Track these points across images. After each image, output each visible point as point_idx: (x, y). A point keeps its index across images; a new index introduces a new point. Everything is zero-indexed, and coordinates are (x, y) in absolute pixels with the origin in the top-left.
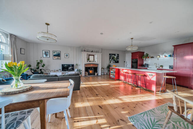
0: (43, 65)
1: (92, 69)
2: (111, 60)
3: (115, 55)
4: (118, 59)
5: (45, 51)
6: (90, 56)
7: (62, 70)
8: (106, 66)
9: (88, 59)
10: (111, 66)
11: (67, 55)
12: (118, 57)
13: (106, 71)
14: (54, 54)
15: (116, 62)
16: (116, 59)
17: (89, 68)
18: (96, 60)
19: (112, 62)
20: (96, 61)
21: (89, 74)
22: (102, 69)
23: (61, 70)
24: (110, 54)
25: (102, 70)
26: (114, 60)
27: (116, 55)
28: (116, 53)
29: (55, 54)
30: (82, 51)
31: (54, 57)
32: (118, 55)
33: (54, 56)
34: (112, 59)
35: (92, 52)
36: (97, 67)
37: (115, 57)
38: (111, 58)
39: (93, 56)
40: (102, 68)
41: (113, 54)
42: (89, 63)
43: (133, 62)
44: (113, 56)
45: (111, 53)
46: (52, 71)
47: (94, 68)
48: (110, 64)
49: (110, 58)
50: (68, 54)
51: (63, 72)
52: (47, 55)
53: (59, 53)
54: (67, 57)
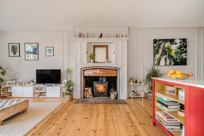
1: (102, 81)
2: (158, 56)
3: (172, 41)
4: (186, 52)
6: (96, 49)
7: (37, 83)
8: (142, 74)
9: (92, 57)
10: (160, 76)
11: (51, 50)
12: (186, 47)
13: (143, 89)
14: (27, 50)
15: (176, 64)
16: (176, 53)
17: (96, 79)
18: (112, 57)
19: (162, 62)
20: (113, 62)
21: (95, 94)
22: (129, 82)
24: (155, 41)
25: (129, 85)
26: (170, 57)
27: (178, 41)
28: (177, 36)
31: (27, 55)
32: (184, 40)
34: (164, 52)
35: (101, 36)
36: (116, 77)
37: (174, 48)
38: (160, 51)
39: (105, 49)
40: (130, 80)
41: (166, 41)
42: (92, 65)
44: (167, 44)
47: (108, 78)
48: (156, 67)
49: (156, 52)
52: (16, 53)
53: (35, 46)
54: (50, 55)
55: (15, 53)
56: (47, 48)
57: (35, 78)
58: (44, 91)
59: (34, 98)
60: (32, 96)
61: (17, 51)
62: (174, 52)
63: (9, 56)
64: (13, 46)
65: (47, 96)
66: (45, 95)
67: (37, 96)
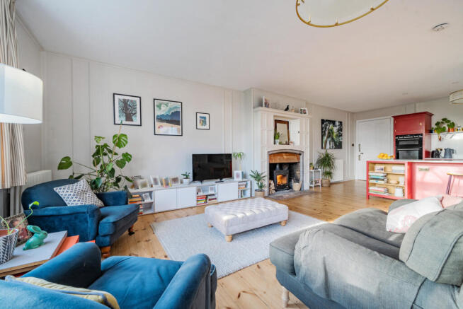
0: (120, 158)
2: (325, 139)
3: (333, 122)
4: (341, 135)
5: (122, 97)
6: (278, 125)
7: (195, 179)
11: (205, 118)
12: (341, 130)
13: (320, 175)
14: (158, 113)
15: (336, 147)
16: (337, 136)
19: (328, 146)
20: (298, 143)
21: (277, 188)
22: (310, 168)
23: (191, 176)
24: (323, 121)
25: (310, 173)
26: (333, 139)
27: (337, 124)
28: (337, 119)
29: (163, 111)
30: (262, 106)
31: (158, 124)
32: (341, 123)
33: (161, 119)
34: (329, 137)
37: (335, 129)
38: (327, 132)
40: (310, 166)
41: (330, 122)
43: (401, 143)
44: (331, 126)
45: (325, 119)
46: (156, 182)
49: (323, 135)
50: (207, 116)
51: (198, 184)
52: (133, 117)
53: (176, 107)
54: (203, 127)
55: (129, 118)
56: (199, 115)
57: (191, 171)
58: (210, 192)
59: (198, 206)
60: (194, 204)
61: (134, 114)
62: (335, 134)
63: (115, 124)
64: (124, 100)
65: (219, 200)
66: (216, 199)
67: (203, 202)
